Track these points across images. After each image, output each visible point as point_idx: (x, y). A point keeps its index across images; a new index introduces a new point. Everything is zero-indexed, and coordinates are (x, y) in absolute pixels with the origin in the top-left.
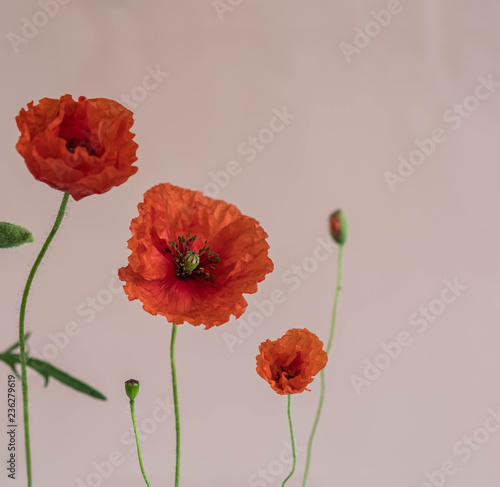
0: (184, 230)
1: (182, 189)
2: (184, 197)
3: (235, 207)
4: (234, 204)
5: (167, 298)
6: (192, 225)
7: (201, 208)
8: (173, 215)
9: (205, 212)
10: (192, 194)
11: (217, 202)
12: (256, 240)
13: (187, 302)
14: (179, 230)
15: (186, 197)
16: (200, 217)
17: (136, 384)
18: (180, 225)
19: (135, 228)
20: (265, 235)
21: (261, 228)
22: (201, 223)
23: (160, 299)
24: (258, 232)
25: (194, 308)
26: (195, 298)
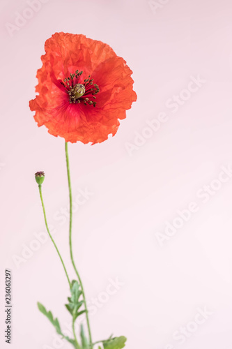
0: (73, 64)
1: (71, 34)
2: (73, 40)
3: (108, 46)
4: (108, 44)
5: (63, 118)
6: (79, 61)
7: (85, 51)
8: (66, 55)
9: (88, 52)
10: (79, 37)
11: (96, 42)
12: (124, 75)
13: (77, 120)
14: (70, 65)
15: (74, 40)
16: (84, 55)
17: (42, 176)
18: (70, 62)
19: (40, 75)
20: (131, 72)
21: (127, 67)
22: (85, 60)
23: (58, 119)
24: (126, 69)
25: (82, 125)
26: (82, 116)
